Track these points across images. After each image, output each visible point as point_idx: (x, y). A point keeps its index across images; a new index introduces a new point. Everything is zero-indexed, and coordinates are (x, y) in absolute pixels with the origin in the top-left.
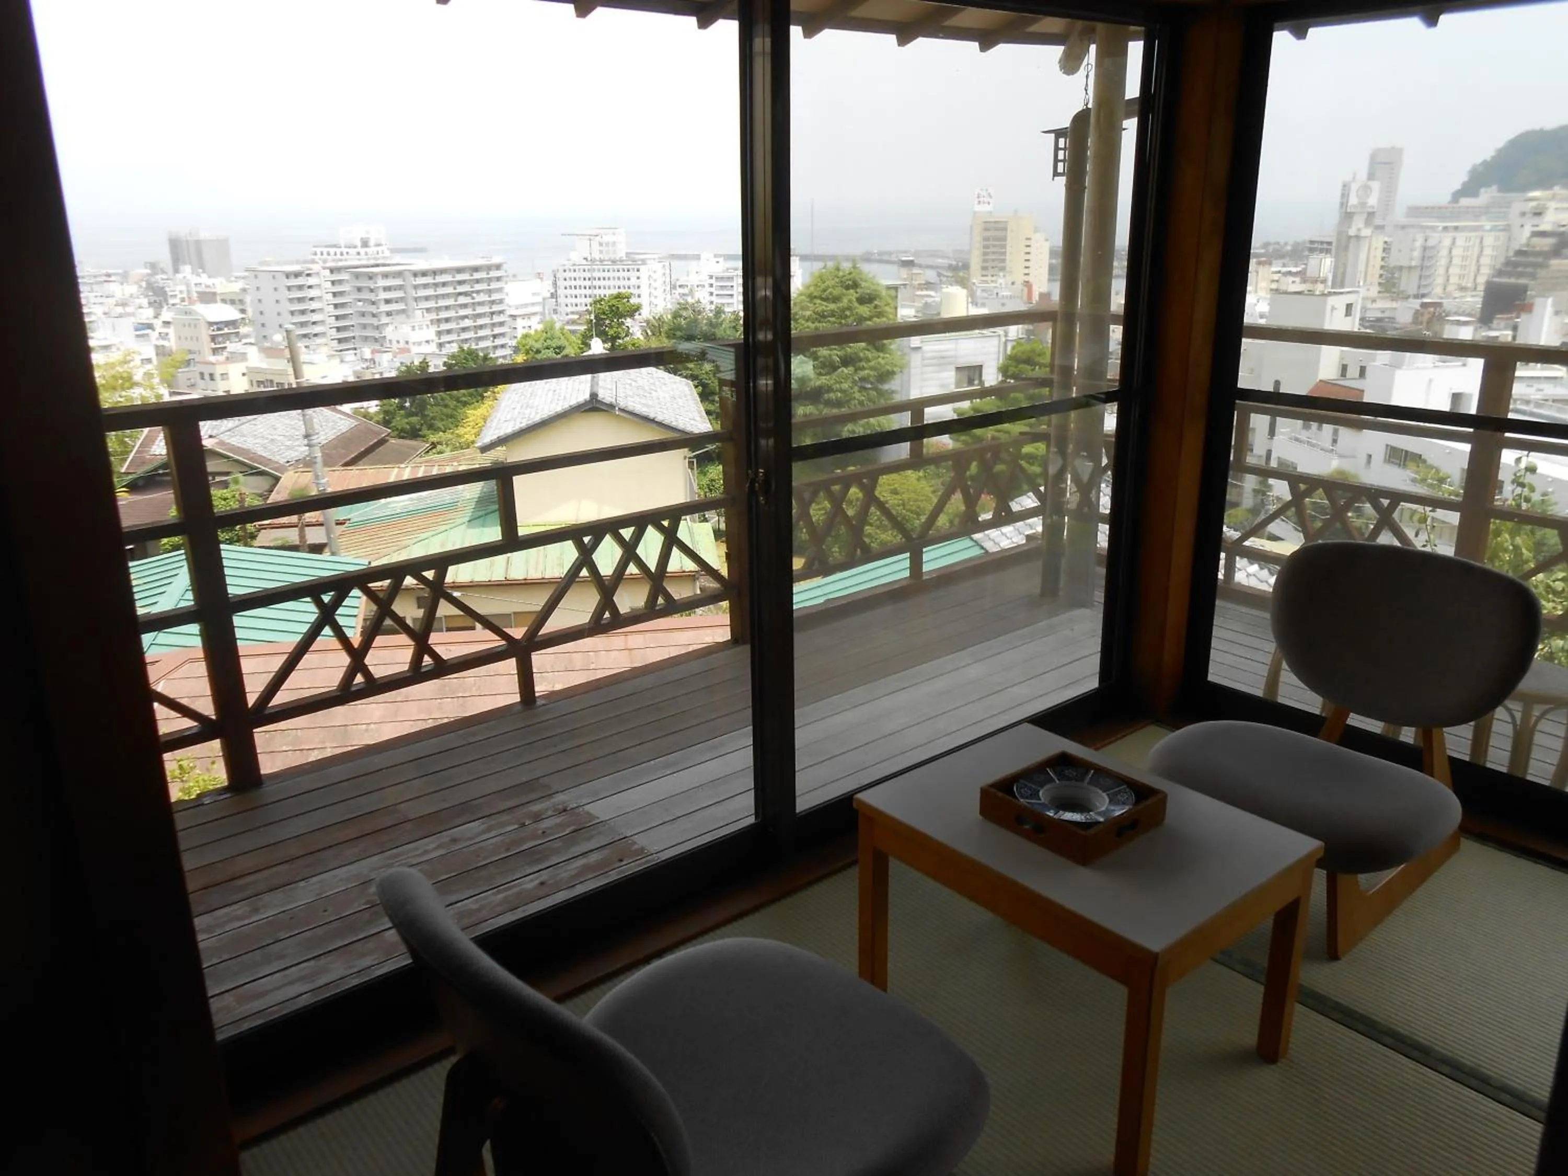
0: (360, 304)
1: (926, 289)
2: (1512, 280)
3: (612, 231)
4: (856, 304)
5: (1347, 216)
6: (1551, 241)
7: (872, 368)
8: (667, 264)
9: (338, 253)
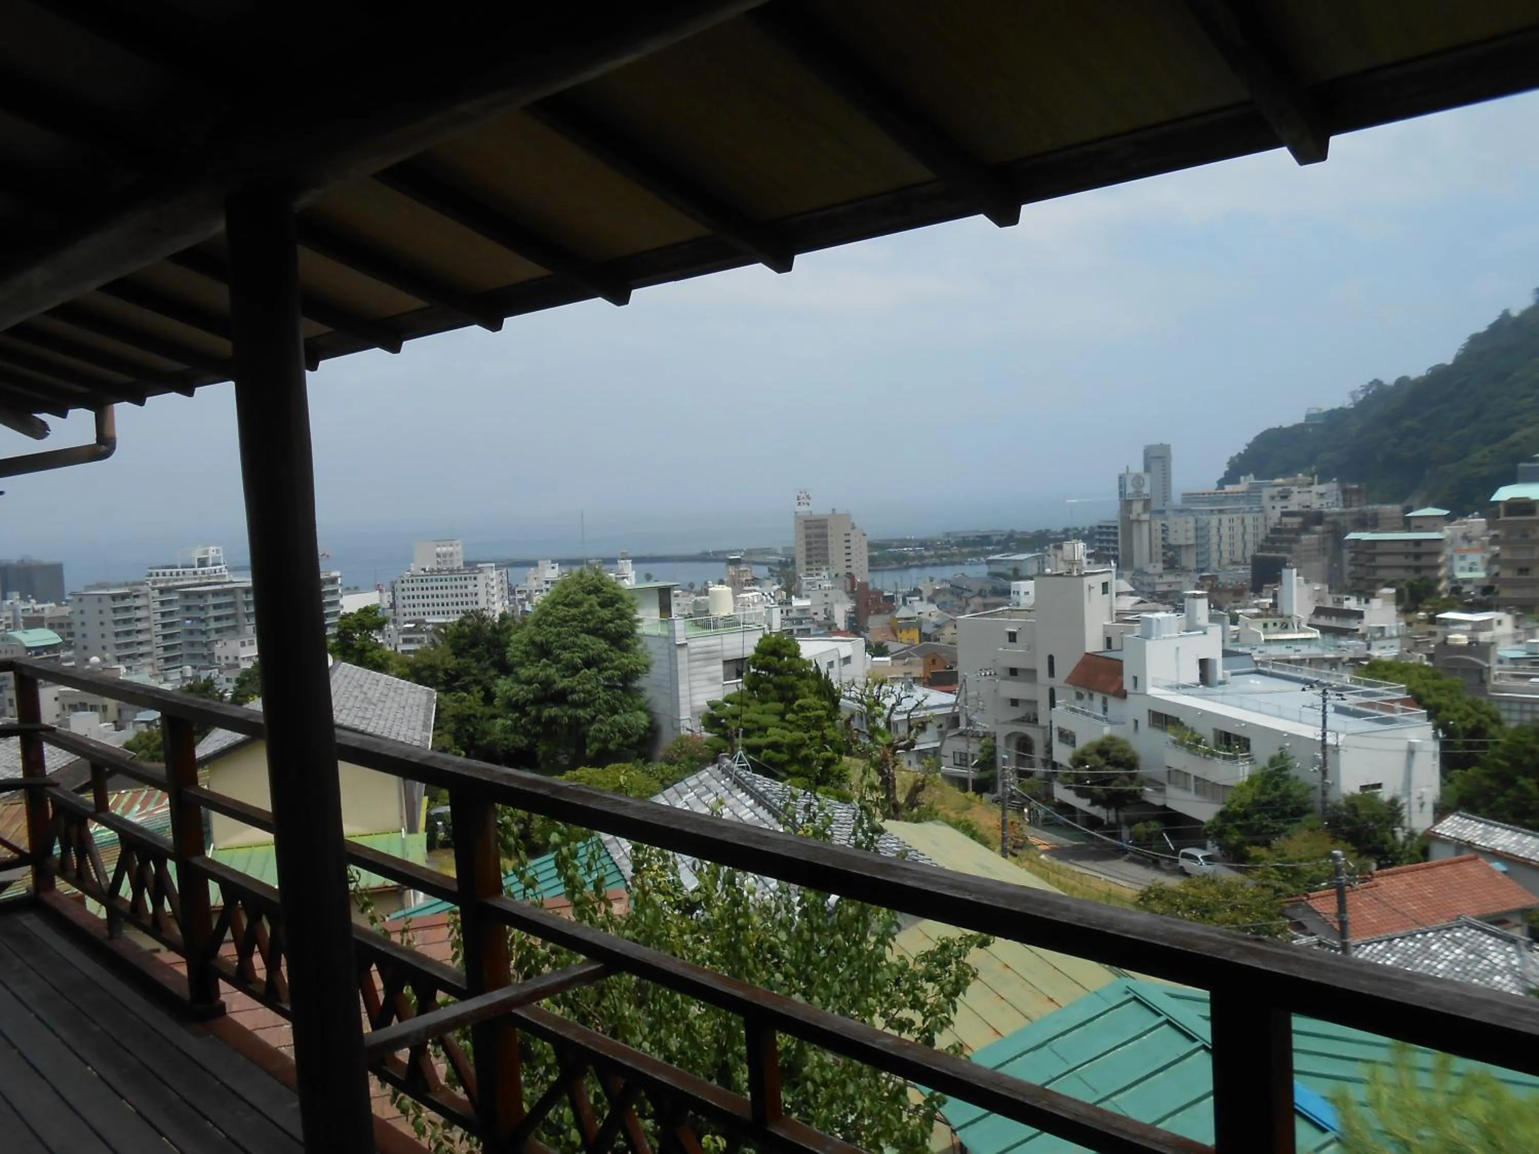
0: (188, 622)
1: (753, 585)
2: (1273, 554)
3: (449, 542)
4: (598, 608)
5: (1127, 504)
6: (1297, 520)
7: (615, 668)
8: (504, 571)
9: (174, 573)
